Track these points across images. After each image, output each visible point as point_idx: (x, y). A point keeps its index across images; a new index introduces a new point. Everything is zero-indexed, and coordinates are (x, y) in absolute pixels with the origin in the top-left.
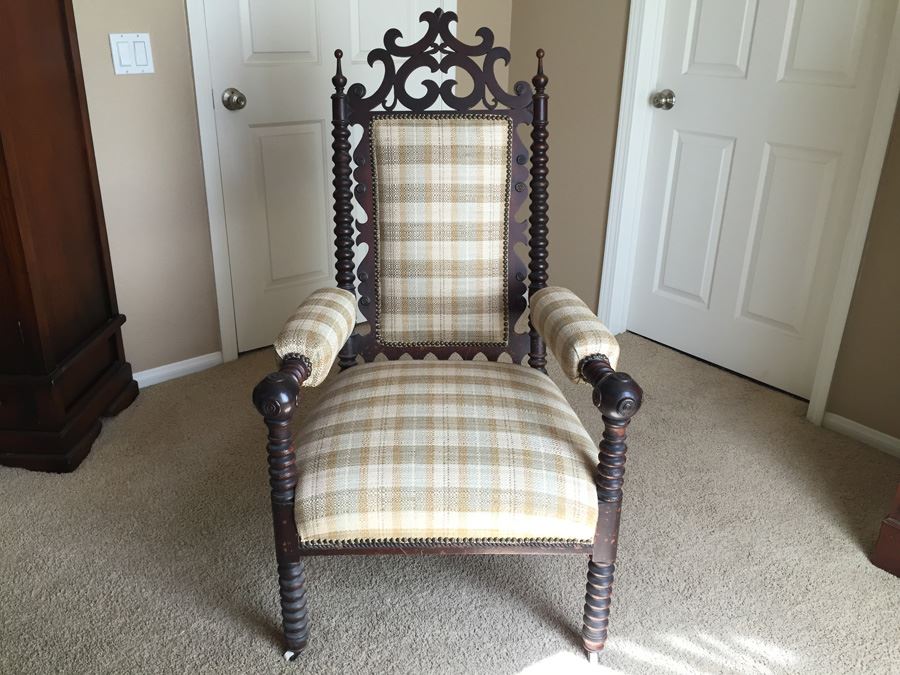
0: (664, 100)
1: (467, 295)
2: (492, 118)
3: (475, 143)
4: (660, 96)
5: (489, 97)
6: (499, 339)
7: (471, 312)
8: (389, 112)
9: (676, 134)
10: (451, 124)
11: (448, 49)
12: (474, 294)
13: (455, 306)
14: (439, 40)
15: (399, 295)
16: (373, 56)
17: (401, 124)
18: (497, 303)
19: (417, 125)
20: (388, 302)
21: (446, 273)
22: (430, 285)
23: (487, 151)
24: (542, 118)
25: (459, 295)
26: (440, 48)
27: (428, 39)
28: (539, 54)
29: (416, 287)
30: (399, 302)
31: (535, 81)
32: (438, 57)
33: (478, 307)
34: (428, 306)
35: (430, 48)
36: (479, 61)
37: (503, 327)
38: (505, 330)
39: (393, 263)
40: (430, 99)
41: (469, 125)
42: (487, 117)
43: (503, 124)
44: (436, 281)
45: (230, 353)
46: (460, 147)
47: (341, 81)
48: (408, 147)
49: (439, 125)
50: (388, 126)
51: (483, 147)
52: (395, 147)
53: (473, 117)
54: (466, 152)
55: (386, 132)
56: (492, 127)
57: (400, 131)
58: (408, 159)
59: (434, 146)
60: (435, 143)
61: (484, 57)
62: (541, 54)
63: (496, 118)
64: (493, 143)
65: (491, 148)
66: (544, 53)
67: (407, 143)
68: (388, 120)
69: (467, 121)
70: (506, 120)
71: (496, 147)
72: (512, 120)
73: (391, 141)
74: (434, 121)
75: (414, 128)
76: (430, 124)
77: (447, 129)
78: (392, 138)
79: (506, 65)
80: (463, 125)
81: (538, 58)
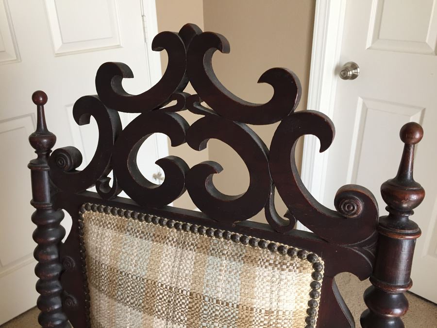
2: (280, 249)
3: (235, 298)
8: (107, 201)
10: (200, 248)
11: (203, 105)
16: (82, 108)
17: (120, 228)
19: (144, 235)
23: (257, 317)
26: (190, 103)
28: (409, 133)
31: (388, 191)
40: (171, 189)
41: (233, 257)
42: (270, 247)
43: (301, 268)
46: (207, 299)
47: (45, 141)
48: (121, 273)
49: (178, 244)
50: (100, 226)
51: (252, 309)
52: (103, 266)
53: (242, 240)
54: (217, 313)
55: (95, 236)
56: (277, 272)
57: (115, 240)
58: (119, 293)
59: (162, 285)
60: (164, 278)
61: (275, 126)
62: (418, 136)
63: (290, 252)
64: (275, 304)
65: (269, 313)
66: (422, 132)
67: (121, 266)
68: (104, 214)
69: (229, 247)
70: (311, 262)
71: (280, 313)
72: (323, 263)
73: (100, 253)
74: (173, 233)
75: (138, 240)
76: (163, 239)
77: (191, 255)
78: (102, 251)
79: (323, 149)
80: (220, 254)
81: (403, 144)
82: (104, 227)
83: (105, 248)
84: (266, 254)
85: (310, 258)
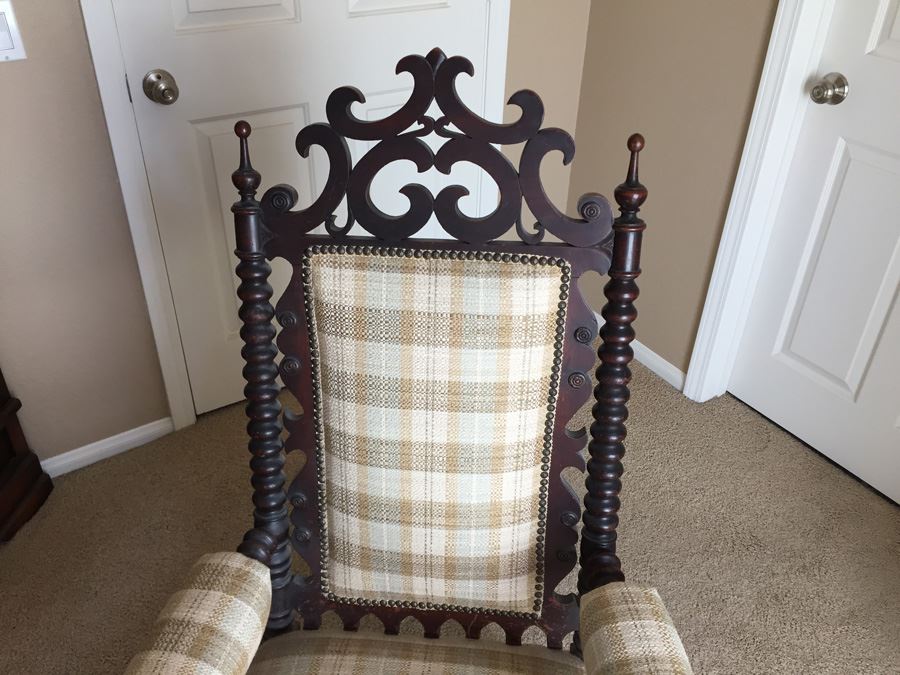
0: (830, 93)
1: (472, 554)
2: (532, 260)
3: (494, 311)
4: (824, 86)
5: (528, 219)
6: (527, 609)
7: (477, 578)
8: (339, 240)
9: (841, 144)
10: (454, 271)
11: (451, 127)
12: (485, 553)
13: (451, 569)
14: (434, 111)
15: (355, 541)
16: (307, 138)
17: (361, 266)
18: (524, 562)
19: (390, 269)
20: (339, 545)
21: (436, 521)
22: (406, 537)
23: (516, 324)
24: (628, 267)
25: (458, 554)
26: (437, 127)
27: (414, 109)
28: (634, 142)
29: (385, 536)
30: (356, 552)
31: (621, 195)
32: (434, 142)
33: (490, 570)
34: (405, 564)
35: (416, 127)
36: (513, 153)
37: (534, 591)
38: (537, 595)
39: (345, 493)
40: (416, 218)
41: (488, 274)
42: (522, 260)
43: (551, 273)
44: (417, 532)
45: (183, 417)
46: (468, 317)
47: (249, 180)
48: (370, 310)
49: (430, 271)
50: (336, 268)
51: (511, 318)
52: (346, 308)
53: (495, 258)
54: (479, 327)
55: (331, 278)
56: (531, 280)
57: (357, 278)
58: (370, 332)
59: (419, 313)
60: (420, 306)
61: (521, 146)
62: (638, 145)
63: (540, 261)
64: (531, 310)
65: (526, 319)
66: (643, 142)
67: (369, 304)
68: (337, 255)
69: (483, 265)
70: (559, 266)
71: (536, 317)
72: (569, 266)
73: (341, 296)
74: (422, 262)
75: (384, 275)
76: (413, 269)
77: (445, 280)
78: (343, 292)
79: (565, 162)
80: (476, 274)
81: (630, 152)
82: (340, 268)
83: (346, 289)
84: (519, 266)
85: (558, 264)
